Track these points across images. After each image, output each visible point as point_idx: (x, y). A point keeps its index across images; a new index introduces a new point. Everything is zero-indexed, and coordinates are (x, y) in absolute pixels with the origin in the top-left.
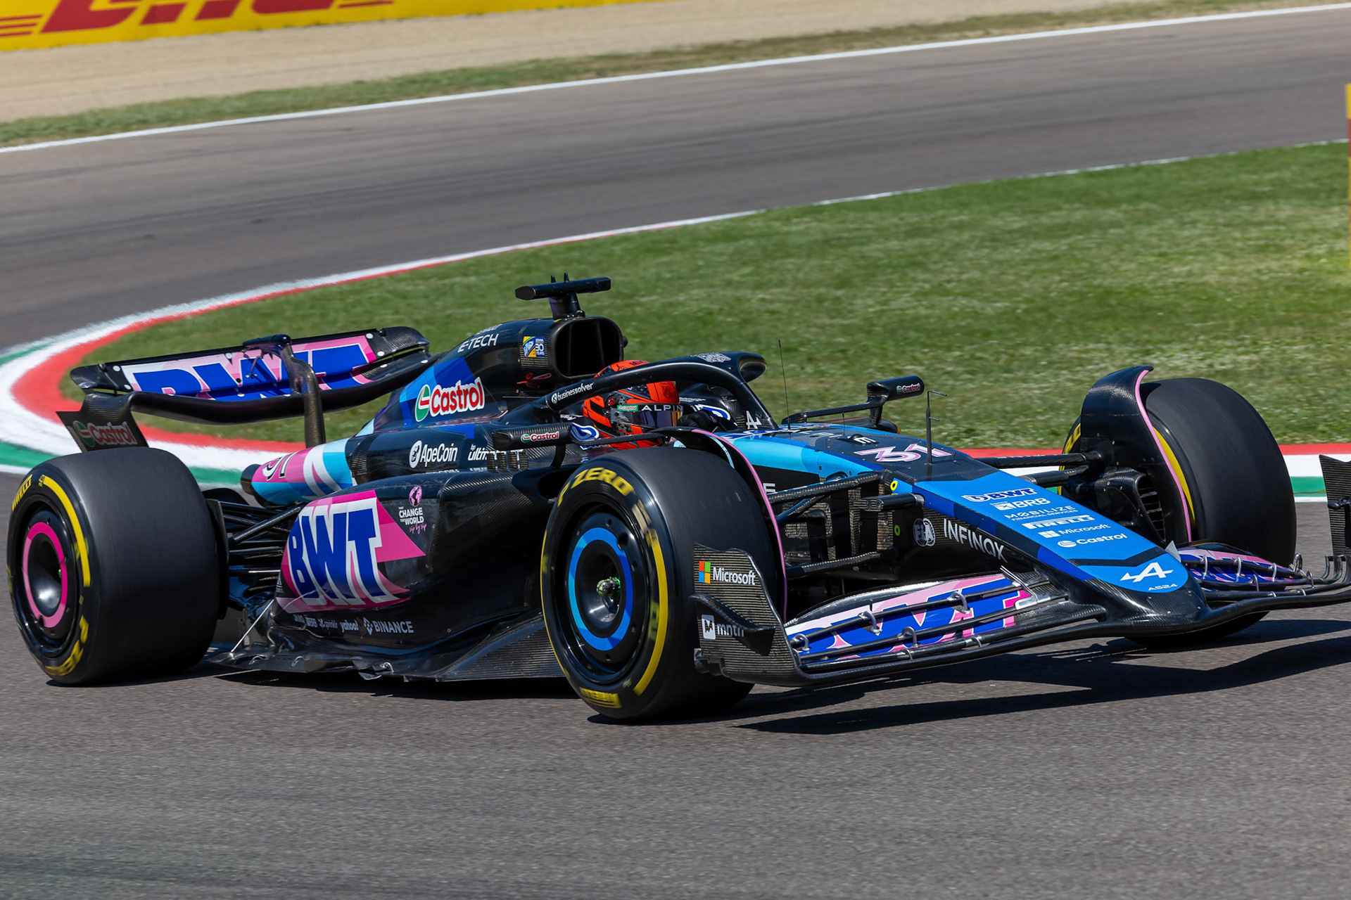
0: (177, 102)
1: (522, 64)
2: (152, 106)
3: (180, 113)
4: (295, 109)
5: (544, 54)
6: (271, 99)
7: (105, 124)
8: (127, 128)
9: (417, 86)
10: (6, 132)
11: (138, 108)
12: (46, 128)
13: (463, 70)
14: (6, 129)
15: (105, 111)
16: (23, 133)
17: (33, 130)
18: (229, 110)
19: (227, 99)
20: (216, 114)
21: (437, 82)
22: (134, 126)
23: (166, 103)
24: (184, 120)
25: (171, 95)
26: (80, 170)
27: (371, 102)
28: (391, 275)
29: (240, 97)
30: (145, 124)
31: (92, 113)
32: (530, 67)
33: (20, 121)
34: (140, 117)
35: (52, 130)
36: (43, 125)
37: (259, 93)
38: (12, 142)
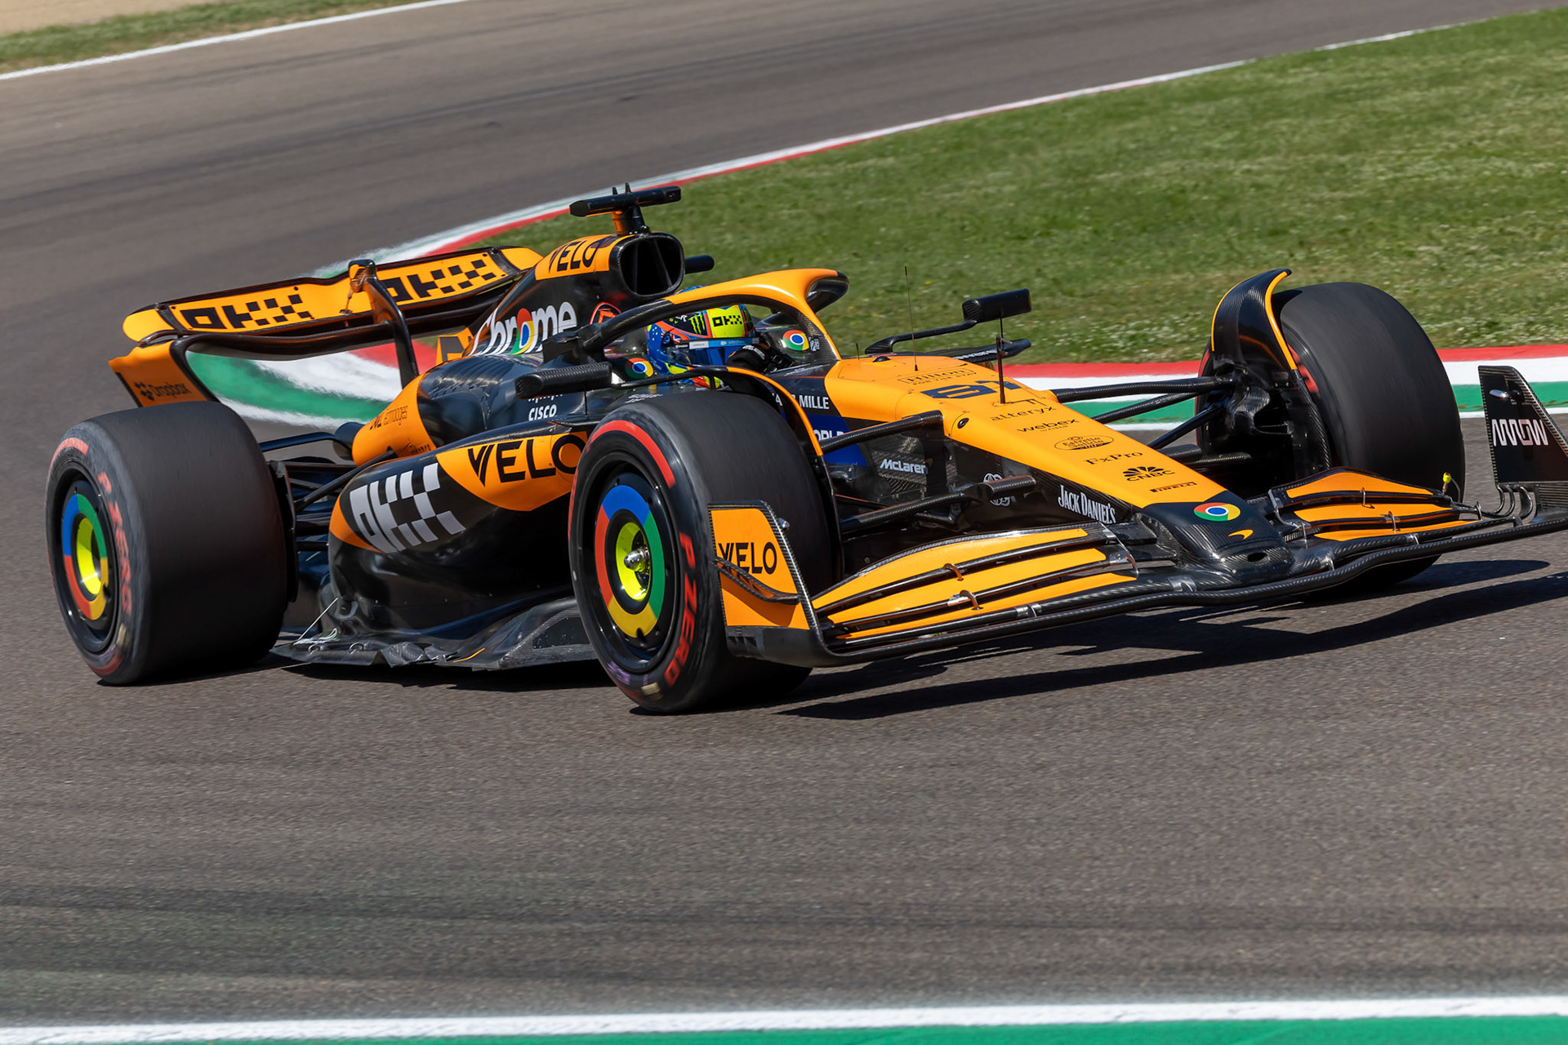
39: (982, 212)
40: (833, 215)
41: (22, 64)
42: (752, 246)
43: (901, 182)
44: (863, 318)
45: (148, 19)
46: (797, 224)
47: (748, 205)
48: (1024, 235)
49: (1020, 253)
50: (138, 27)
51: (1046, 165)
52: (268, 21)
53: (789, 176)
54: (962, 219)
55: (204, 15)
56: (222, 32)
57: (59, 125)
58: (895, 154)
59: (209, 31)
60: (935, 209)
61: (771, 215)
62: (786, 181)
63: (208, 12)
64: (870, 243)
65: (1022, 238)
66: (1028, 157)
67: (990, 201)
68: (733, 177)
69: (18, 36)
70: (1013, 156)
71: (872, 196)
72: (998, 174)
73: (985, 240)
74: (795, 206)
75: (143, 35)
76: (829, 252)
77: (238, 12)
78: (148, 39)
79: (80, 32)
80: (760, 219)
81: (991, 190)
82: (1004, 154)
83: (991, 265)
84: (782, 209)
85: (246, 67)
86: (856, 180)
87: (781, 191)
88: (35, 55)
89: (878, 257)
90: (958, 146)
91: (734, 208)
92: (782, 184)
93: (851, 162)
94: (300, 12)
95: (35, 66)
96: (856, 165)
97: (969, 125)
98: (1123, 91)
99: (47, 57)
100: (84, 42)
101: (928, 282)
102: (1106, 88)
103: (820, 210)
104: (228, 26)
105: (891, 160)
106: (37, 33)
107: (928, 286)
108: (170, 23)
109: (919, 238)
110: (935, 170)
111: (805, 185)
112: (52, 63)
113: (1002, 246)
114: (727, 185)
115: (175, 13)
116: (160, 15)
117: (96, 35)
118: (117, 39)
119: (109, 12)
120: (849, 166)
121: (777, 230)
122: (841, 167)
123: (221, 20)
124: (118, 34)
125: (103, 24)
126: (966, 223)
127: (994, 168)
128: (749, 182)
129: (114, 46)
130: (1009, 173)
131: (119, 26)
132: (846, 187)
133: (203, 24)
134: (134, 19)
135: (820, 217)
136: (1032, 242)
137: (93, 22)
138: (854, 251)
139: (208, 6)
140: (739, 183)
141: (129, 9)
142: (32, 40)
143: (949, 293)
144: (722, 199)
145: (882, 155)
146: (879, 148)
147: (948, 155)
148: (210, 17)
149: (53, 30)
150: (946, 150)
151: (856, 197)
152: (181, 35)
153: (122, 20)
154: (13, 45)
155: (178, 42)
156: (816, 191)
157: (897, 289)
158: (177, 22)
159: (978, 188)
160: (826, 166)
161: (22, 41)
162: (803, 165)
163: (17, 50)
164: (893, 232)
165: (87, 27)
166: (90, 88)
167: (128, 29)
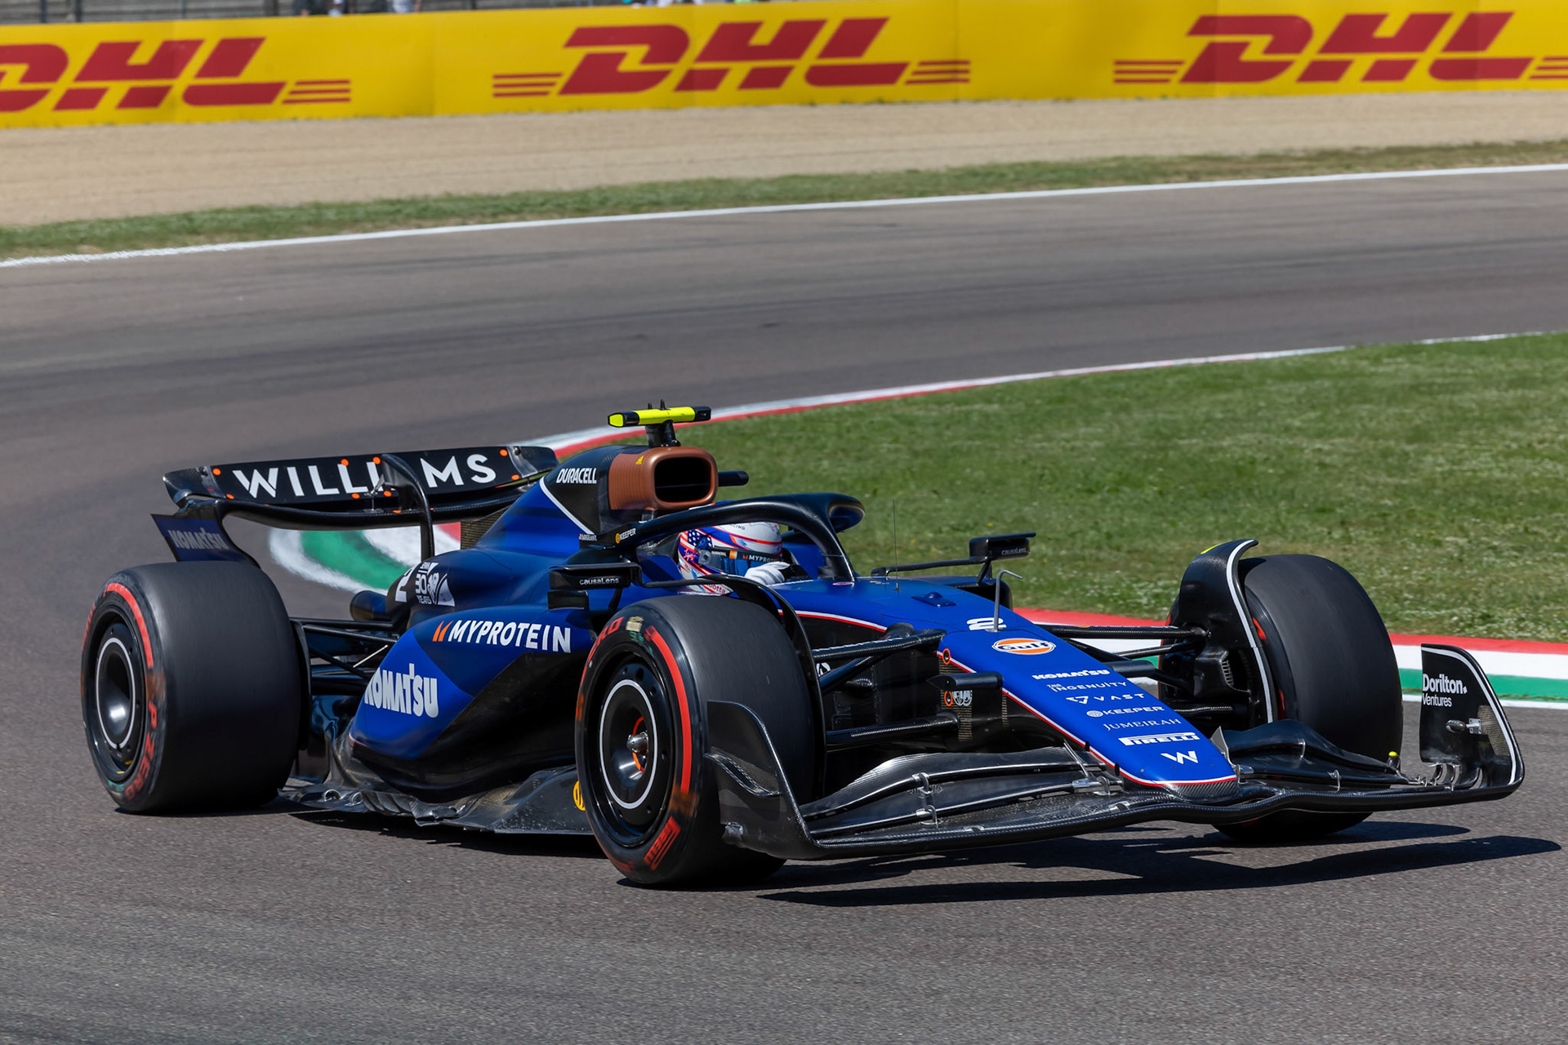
0: (699, 182)
1: (1104, 160)
2: (669, 185)
3: (700, 194)
4: (833, 198)
5: (1132, 150)
6: (807, 186)
7: (610, 204)
8: (635, 209)
9: (978, 179)
10: (496, 206)
11: (653, 187)
12: (542, 204)
13: (1035, 164)
14: (498, 202)
15: (613, 188)
16: (514, 208)
17: (527, 205)
18: (756, 196)
19: (758, 181)
20: (741, 199)
21: (1002, 175)
22: (645, 208)
23: (686, 183)
24: (702, 204)
25: (694, 174)
26: (573, 255)
27: (922, 194)
28: (905, 398)
29: (772, 181)
30: (657, 206)
31: (599, 190)
32: (1113, 164)
33: (515, 195)
34: (653, 197)
35: (548, 206)
36: (540, 200)
37: (795, 177)
38: (501, 217)
39: (1064, 463)
40: (927, 453)
41: (218, 239)
42: (844, 474)
43: (1000, 428)
44: (921, 551)
45: (341, 208)
46: (892, 457)
47: (853, 435)
48: (1094, 489)
49: (1084, 505)
50: (330, 215)
51: (1137, 425)
52: (453, 220)
53: (898, 412)
54: (1044, 468)
55: (392, 209)
56: (409, 227)
58: (1001, 401)
59: (395, 224)
60: (1023, 457)
61: (871, 446)
62: (895, 417)
63: (398, 206)
64: (952, 482)
65: (1090, 492)
66: (1123, 416)
67: (1075, 454)
68: (847, 408)
69: (219, 211)
70: (1108, 414)
71: (970, 438)
72: (1091, 430)
73: (1057, 490)
74: (896, 440)
76: (913, 487)
77: (425, 209)
78: (338, 226)
80: (860, 450)
81: (1078, 444)
83: (1054, 514)
84: (882, 442)
86: (959, 422)
87: (887, 425)
88: (232, 231)
89: (955, 497)
90: (1061, 400)
91: (840, 436)
92: (890, 419)
94: (483, 215)
95: (229, 241)
96: (964, 408)
97: (1075, 382)
98: (1226, 364)
99: (242, 233)
101: (990, 524)
102: (1212, 359)
103: (918, 447)
104: (414, 221)
105: (996, 407)
106: (238, 211)
108: (360, 213)
109: (999, 482)
110: (1033, 420)
111: (910, 422)
113: (1071, 496)
114: (838, 415)
115: (367, 205)
116: (354, 206)
117: (292, 217)
118: (309, 223)
119: (308, 198)
120: (957, 409)
121: (871, 461)
122: (948, 409)
123: (408, 216)
125: (300, 208)
127: (1088, 424)
128: (860, 414)
129: (306, 228)
131: (313, 211)
132: (948, 427)
134: (329, 207)
135: (916, 454)
136: (1099, 497)
138: (935, 488)
139: (399, 201)
140: (851, 414)
141: (327, 197)
142: (230, 216)
145: (989, 401)
146: (988, 395)
147: (1049, 407)
148: (399, 211)
150: (1049, 402)
152: (369, 226)
153: (318, 206)
154: (213, 219)
155: (365, 231)
157: (962, 528)
159: (1068, 441)
160: (936, 407)
161: (221, 216)
162: (915, 403)
163: (215, 224)
164: (976, 474)
165: (287, 209)
166: (275, 264)
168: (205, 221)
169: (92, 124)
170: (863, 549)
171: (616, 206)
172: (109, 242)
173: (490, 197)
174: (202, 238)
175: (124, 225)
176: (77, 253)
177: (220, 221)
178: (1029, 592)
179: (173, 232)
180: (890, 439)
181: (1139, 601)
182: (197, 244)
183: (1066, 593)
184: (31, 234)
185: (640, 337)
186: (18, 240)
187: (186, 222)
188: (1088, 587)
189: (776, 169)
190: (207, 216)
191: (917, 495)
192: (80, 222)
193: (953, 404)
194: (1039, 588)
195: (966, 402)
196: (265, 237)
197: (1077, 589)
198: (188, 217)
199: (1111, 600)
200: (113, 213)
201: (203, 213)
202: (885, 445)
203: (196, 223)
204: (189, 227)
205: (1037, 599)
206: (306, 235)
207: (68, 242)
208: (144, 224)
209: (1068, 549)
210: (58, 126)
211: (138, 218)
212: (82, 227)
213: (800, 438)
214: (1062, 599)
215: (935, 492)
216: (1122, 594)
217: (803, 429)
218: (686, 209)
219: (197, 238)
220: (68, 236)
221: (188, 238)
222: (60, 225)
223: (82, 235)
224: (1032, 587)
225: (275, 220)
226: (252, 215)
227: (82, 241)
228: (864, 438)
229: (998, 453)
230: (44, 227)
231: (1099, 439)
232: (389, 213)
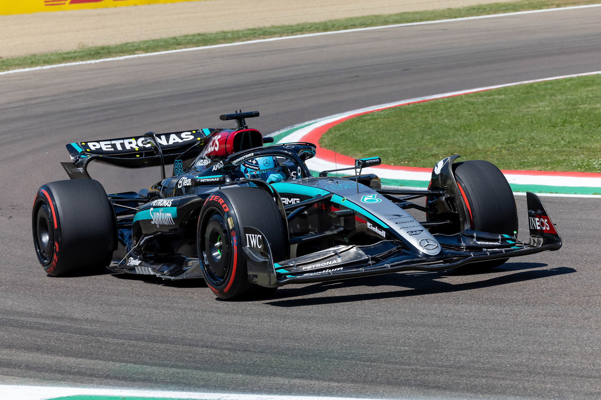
39: (538, 116)
40: (483, 115)
41: (188, 46)
43: (508, 104)
45: (233, 32)
47: (452, 109)
48: (555, 125)
50: (229, 35)
51: (560, 101)
56: (260, 39)
57: (201, 68)
60: (521, 115)
61: (461, 114)
66: (553, 98)
69: (186, 36)
72: (543, 103)
75: (231, 38)
78: (233, 40)
79: (210, 36)
81: (541, 109)
82: (544, 96)
85: (268, 51)
88: (193, 43)
89: (502, 131)
92: (464, 103)
93: (488, 96)
95: (192, 47)
96: (490, 97)
98: (586, 76)
99: (197, 44)
100: (210, 39)
102: (580, 75)
105: (503, 96)
106: (193, 35)
107: (522, 142)
112: (198, 46)
117: (215, 37)
118: (222, 39)
124: (223, 37)
125: (217, 33)
126: (533, 120)
127: (541, 101)
129: (221, 41)
130: (547, 103)
131: (223, 34)
133: (253, 35)
137: (214, 32)
142: (191, 38)
143: (530, 145)
144: (442, 107)
145: (499, 94)
147: (524, 96)
149: (199, 35)
150: (523, 94)
151: (491, 109)
152: (245, 39)
153: (224, 32)
154: (185, 39)
155: (243, 41)
156: (476, 106)
158: (244, 34)
160: (480, 97)
161: (188, 38)
163: (186, 41)
165: (212, 34)
166: (212, 55)
167: (226, 36)
168: (182, 40)
169: (128, 6)
170: (475, 152)
171: (338, 27)
172: (146, 50)
173: (289, 26)
174: (182, 46)
175: (151, 42)
176: (135, 54)
177: (188, 40)
178: (549, 165)
179: (171, 44)
180: (467, 111)
181: (595, 166)
182: (180, 48)
183: (564, 165)
184: (116, 48)
185: (357, 76)
186: (112, 51)
187: (174, 40)
188: (573, 162)
189: (396, 11)
190: (182, 38)
191: (487, 131)
192: (135, 43)
193: (486, 96)
194: (552, 163)
195: (491, 95)
196: (206, 45)
197: (568, 163)
198: (174, 38)
199: (583, 166)
200: (146, 38)
201: (180, 37)
202: (466, 113)
203: (179, 41)
204: (176, 43)
205: (553, 167)
206: (221, 43)
207: (131, 50)
208: (159, 42)
209: (556, 148)
210: (115, 7)
211: (157, 40)
212: (136, 44)
213: (431, 111)
214: (563, 167)
215: (494, 129)
216: (587, 164)
217: (431, 108)
218: (365, 27)
219: (179, 47)
220: (131, 48)
221: (176, 47)
222: (127, 44)
223: (136, 47)
224: (549, 163)
225: (209, 38)
226: (199, 37)
227: (136, 50)
228: (456, 110)
229: (511, 113)
230: (121, 45)
231: (549, 107)
232: (252, 34)
